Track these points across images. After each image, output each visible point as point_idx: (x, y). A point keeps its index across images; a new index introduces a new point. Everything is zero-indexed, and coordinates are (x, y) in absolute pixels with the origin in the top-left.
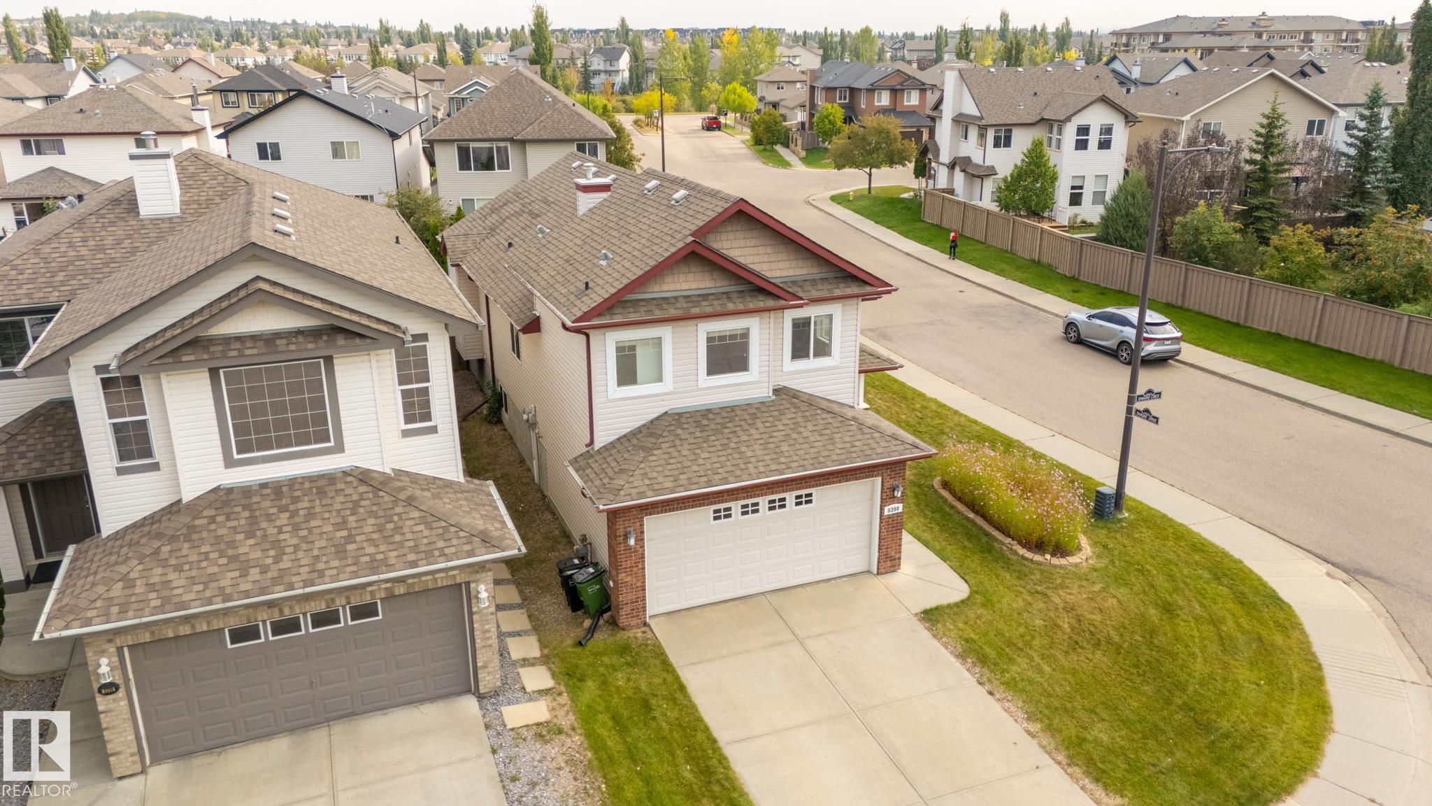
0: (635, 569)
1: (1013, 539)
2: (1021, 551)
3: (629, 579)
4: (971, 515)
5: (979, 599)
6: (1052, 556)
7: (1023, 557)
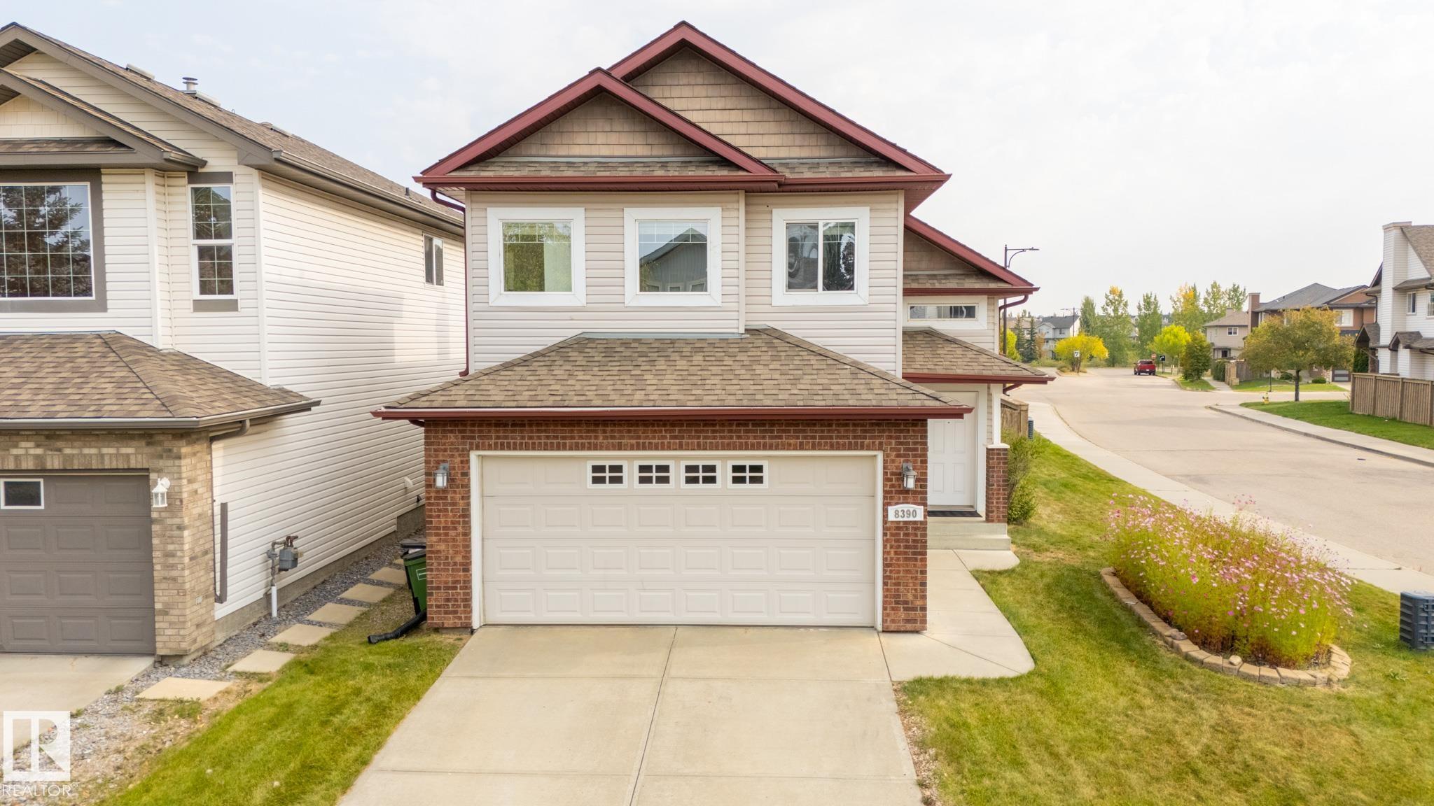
0: (452, 533)
1: (1180, 629)
2: (1187, 647)
3: (442, 547)
4: (1131, 601)
5: (1039, 683)
6: (1245, 661)
7: (1187, 657)
